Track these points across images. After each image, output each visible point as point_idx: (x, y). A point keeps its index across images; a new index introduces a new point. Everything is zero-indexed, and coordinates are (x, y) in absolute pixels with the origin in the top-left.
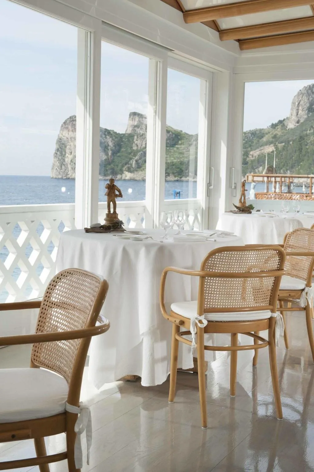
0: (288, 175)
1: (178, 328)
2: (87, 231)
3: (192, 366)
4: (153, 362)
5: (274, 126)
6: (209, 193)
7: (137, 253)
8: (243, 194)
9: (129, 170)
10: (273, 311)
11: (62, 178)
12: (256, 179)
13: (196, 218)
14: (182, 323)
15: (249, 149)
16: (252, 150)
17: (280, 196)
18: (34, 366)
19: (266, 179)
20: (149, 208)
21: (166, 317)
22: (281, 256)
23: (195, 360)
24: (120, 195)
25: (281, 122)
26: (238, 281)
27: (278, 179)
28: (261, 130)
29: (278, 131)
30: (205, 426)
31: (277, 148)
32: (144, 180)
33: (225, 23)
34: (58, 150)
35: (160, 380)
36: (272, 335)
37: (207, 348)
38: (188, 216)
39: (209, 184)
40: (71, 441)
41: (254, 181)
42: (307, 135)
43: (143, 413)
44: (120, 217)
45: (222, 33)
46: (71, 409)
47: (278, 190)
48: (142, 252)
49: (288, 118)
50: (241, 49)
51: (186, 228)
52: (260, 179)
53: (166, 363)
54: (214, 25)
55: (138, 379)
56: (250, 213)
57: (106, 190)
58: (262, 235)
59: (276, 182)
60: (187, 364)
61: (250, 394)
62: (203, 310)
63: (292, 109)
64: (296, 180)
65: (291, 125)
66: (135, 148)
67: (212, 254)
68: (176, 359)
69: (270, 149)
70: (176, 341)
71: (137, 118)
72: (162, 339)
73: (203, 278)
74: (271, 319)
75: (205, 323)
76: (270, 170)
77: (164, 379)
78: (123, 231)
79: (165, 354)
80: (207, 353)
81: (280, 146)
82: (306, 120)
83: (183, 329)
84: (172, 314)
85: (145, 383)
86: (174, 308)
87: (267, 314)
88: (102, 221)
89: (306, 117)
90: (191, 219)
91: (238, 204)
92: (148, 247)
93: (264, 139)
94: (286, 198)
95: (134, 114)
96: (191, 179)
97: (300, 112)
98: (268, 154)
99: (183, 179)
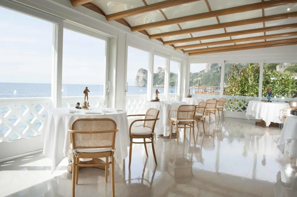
0: (205, 86)
1: (172, 123)
2: (151, 101)
3: (175, 132)
4: (166, 131)
5: (201, 72)
6: (181, 92)
7: (163, 107)
8: (189, 93)
9: (157, 84)
10: (194, 120)
11: (138, 86)
12: (195, 87)
13: (177, 99)
14: (173, 122)
15: (193, 78)
16: (194, 79)
17: (202, 93)
18: (144, 127)
19: (198, 87)
20: (165, 96)
21: (170, 121)
22: (196, 108)
23: (176, 132)
24: (159, 93)
25: (203, 71)
26: (186, 113)
27: (202, 88)
28: (197, 73)
29: (202, 73)
30: (178, 144)
31: (202, 78)
32: (164, 87)
33: (185, 49)
34: (137, 78)
35: (168, 135)
36: (193, 125)
37: (179, 127)
38: (175, 98)
39: (181, 90)
40: (152, 139)
41: (194, 88)
42: (211, 75)
43: (164, 143)
44: (159, 98)
45: (184, 52)
46: (152, 133)
47: (202, 91)
48: (164, 106)
49: (205, 70)
50: (189, 55)
51: (174, 101)
52: (197, 87)
53: (169, 132)
54: (183, 50)
55: (162, 135)
56: (191, 97)
57: (156, 92)
58: (194, 103)
59: (201, 88)
60: (174, 132)
61: (189, 140)
62: (178, 119)
63: (206, 67)
64: (207, 88)
65: (206, 72)
66: (159, 78)
67: (180, 106)
68: (172, 130)
69: (200, 78)
70: (172, 126)
71: (160, 69)
72: (168, 126)
73: (178, 112)
74: (193, 121)
75: (178, 122)
76: (200, 85)
77: (169, 135)
78: (159, 101)
79: (169, 129)
80: (179, 128)
81: (203, 78)
82: (211, 70)
83: (173, 123)
84: (171, 120)
85: (164, 136)
86: (172, 119)
87: (192, 120)
88: (155, 99)
89: (210, 69)
90: (176, 99)
91: (188, 95)
92: (166, 105)
93: (198, 76)
94: (204, 93)
95: (159, 68)
96: (176, 87)
97: (209, 68)
98: (199, 80)
99: (174, 87)
